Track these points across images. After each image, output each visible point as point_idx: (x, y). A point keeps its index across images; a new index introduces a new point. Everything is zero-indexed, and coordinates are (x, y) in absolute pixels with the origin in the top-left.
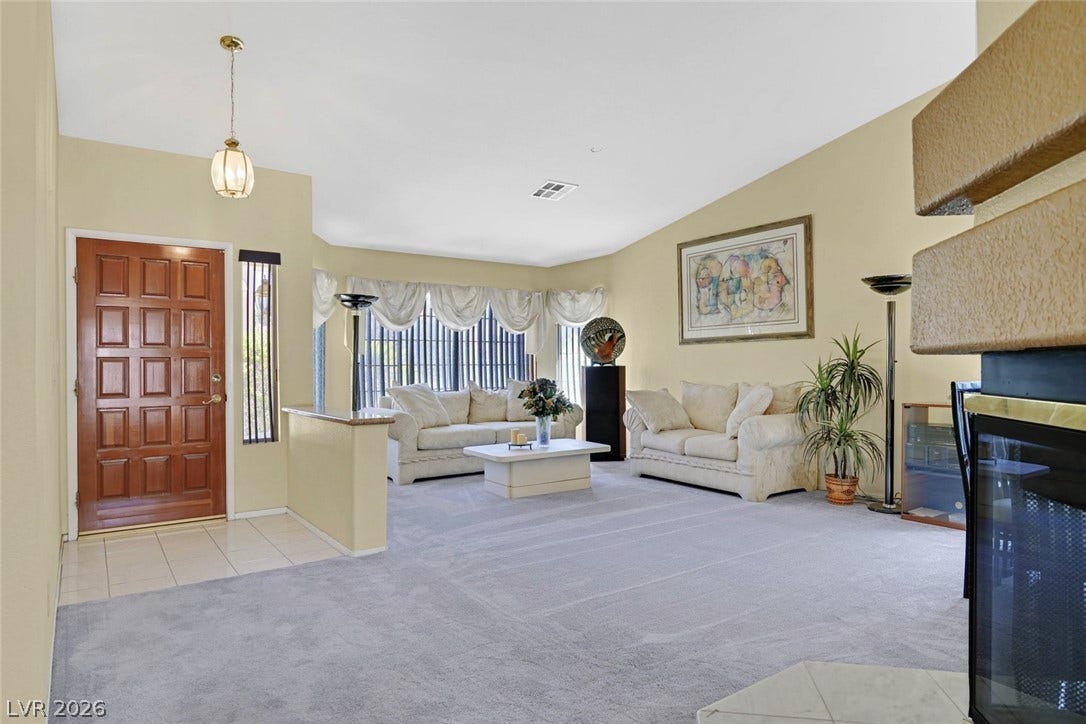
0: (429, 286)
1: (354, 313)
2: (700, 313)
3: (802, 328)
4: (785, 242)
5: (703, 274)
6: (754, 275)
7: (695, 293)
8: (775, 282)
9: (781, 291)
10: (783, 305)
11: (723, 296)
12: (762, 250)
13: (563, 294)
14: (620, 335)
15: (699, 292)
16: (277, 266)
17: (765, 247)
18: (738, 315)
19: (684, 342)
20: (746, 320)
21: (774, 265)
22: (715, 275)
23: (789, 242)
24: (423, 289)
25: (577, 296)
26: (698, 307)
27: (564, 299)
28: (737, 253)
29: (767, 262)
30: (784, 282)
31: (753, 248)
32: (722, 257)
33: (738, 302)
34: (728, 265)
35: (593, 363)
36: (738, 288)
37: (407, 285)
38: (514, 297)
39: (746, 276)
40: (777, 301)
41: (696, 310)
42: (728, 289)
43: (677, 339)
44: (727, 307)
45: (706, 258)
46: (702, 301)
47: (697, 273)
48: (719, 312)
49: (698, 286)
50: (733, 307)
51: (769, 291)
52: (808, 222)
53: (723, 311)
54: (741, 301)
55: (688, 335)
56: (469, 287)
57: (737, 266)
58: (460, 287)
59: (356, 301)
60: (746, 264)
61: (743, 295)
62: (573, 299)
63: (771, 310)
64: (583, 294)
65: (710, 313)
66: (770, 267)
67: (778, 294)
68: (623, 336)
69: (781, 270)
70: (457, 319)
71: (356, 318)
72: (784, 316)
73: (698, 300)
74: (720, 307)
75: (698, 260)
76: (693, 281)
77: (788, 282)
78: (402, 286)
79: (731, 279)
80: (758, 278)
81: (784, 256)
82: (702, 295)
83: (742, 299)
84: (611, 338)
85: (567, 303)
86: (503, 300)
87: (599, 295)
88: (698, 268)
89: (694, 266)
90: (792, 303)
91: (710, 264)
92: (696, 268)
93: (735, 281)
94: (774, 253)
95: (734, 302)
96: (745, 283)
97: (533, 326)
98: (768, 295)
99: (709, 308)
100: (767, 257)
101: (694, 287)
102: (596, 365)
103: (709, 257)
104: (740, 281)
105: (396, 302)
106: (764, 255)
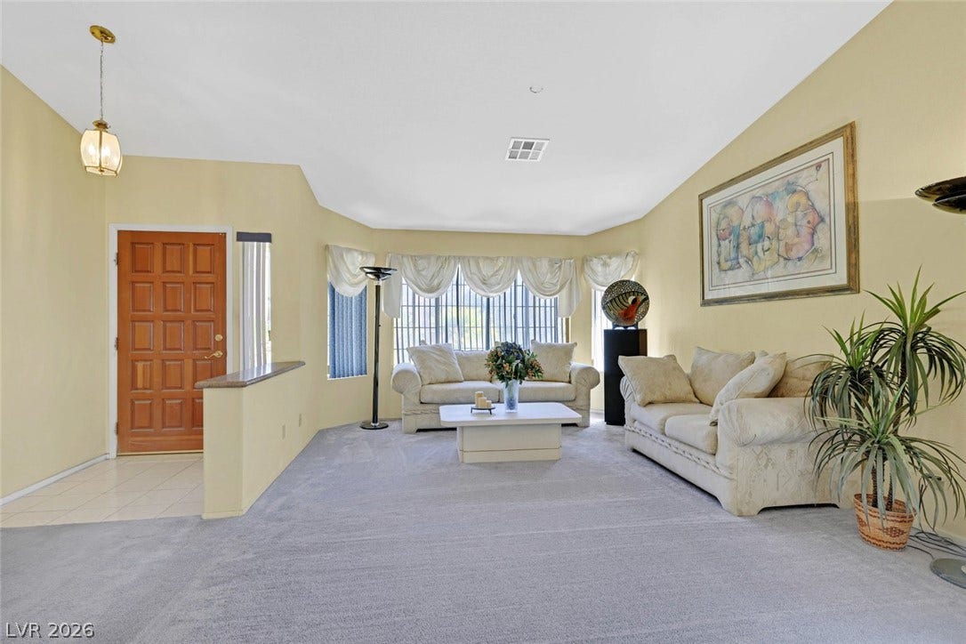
0: (460, 258)
1: (376, 283)
2: (721, 270)
3: (841, 279)
4: (818, 166)
5: (724, 225)
6: (779, 218)
7: (715, 249)
8: (805, 222)
9: (813, 233)
10: (816, 250)
11: (744, 246)
12: (789, 183)
13: (595, 260)
14: (643, 297)
15: (720, 245)
16: (267, 244)
17: (791, 179)
18: (762, 268)
19: (705, 303)
20: (769, 273)
21: (803, 200)
22: (735, 223)
23: (824, 166)
24: (453, 262)
25: (608, 260)
26: (719, 263)
27: (596, 265)
28: (759, 193)
29: (795, 198)
30: (817, 220)
31: (777, 183)
32: (743, 201)
33: (760, 253)
34: (749, 209)
35: (615, 326)
36: (761, 236)
37: (438, 258)
38: (544, 265)
39: (770, 220)
40: (807, 246)
41: (717, 266)
42: (749, 238)
43: (698, 300)
44: (749, 261)
45: (725, 206)
46: (722, 257)
47: (718, 224)
48: (741, 267)
49: (719, 239)
50: (755, 259)
51: (798, 235)
52: (848, 133)
53: (744, 266)
54: (764, 251)
55: (708, 296)
56: (498, 258)
57: (760, 209)
58: (487, 258)
59: (378, 272)
60: (770, 205)
61: (767, 244)
62: (605, 265)
63: (800, 259)
64: (614, 259)
65: (730, 269)
66: (798, 204)
67: (809, 237)
68: (647, 298)
69: (813, 205)
70: (484, 287)
71: (378, 288)
72: (816, 266)
73: (719, 255)
74: (741, 260)
75: (719, 209)
76: (714, 234)
77: (822, 220)
78: (433, 259)
79: (753, 225)
80: (784, 220)
81: (815, 186)
82: (723, 249)
83: (766, 248)
84: (634, 301)
85: (599, 269)
86: (531, 267)
87: (630, 259)
88: (719, 219)
89: (714, 216)
90: (827, 246)
91: (732, 211)
92: (716, 220)
93: (757, 228)
94: (804, 184)
95: (756, 253)
96: (769, 228)
97: (565, 291)
98: (796, 240)
99: (729, 264)
100: (794, 192)
101: (715, 240)
102: (617, 328)
103: (730, 203)
104: (762, 227)
105: (428, 273)
106: (791, 189)
